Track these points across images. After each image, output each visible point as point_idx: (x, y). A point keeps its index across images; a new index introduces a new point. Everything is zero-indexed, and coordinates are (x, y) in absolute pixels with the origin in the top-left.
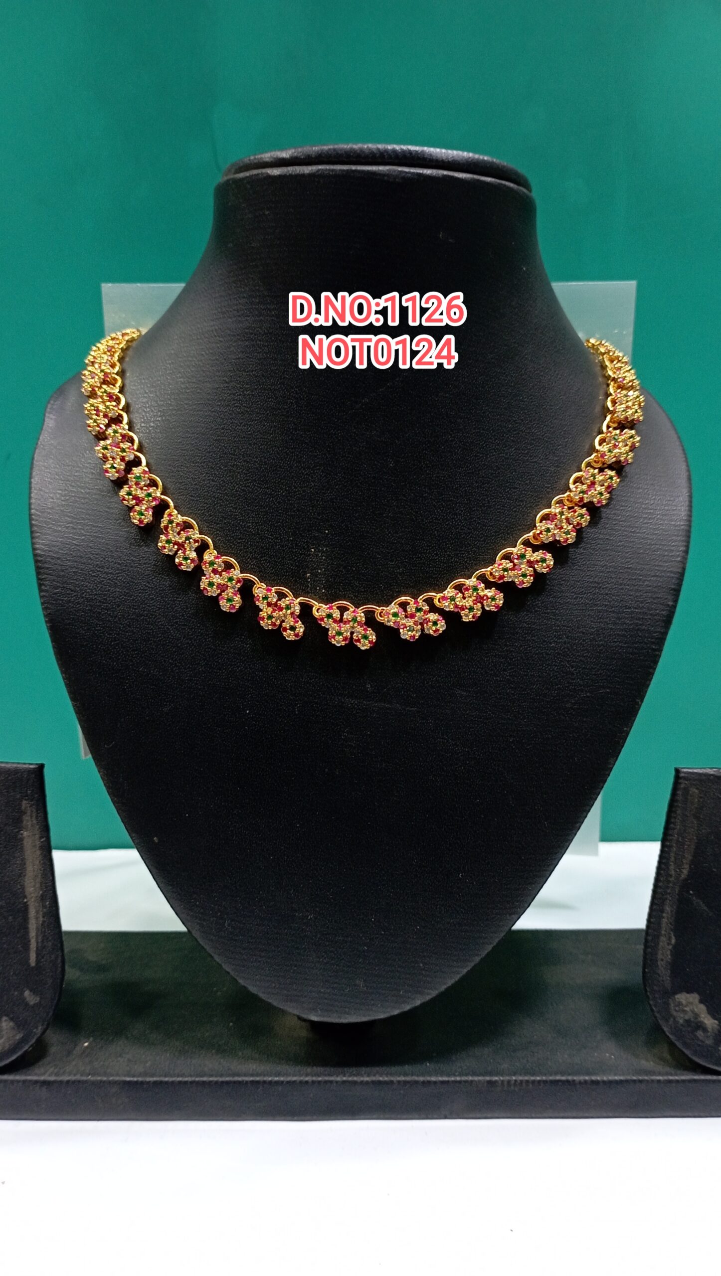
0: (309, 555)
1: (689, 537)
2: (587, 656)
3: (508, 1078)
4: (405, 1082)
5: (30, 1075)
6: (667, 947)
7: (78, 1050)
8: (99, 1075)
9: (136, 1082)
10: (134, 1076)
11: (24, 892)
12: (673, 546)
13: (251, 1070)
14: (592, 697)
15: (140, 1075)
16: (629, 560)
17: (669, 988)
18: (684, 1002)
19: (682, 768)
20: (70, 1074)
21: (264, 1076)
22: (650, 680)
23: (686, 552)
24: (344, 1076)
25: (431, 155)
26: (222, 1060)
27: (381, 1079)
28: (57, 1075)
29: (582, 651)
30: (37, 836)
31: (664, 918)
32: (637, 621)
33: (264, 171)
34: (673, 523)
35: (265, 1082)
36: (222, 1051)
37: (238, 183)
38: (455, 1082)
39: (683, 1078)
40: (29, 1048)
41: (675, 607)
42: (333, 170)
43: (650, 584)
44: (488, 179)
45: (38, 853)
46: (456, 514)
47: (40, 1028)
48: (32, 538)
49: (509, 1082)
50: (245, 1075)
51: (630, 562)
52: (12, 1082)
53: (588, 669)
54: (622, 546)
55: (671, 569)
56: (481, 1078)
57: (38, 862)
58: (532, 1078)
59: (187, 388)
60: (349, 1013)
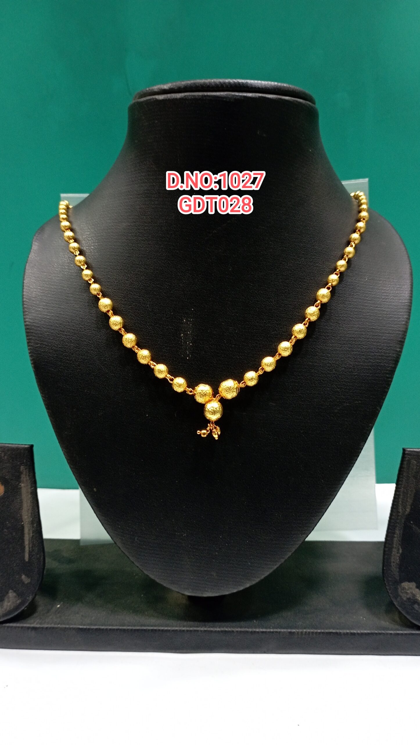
0: (183, 323)
1: (410, 309)
2: (347, 382)
3: (301, 630)
4: (241, 632)
5: (25, 623)
6: (397, 555)
7: (54, 609)
8: (64, 624)
9: (85, 629)
10: (84, 625)
11: (22, 519)
12: (400, 315)
13: (152, 623)
14: (350, 406)
15: (88, 625)
16: (373, 324)
17: (398, 578)
18: (407, 588)
19: (407, 448)
20: (48, 623)
21: (159, 627)
22: (386, 396)
23: (408, 319)
24: (206, 627)
25: (251, 85)
26: (136, 617)
27: (227, 629)
28: (41, 624)
29: (345, 378)
30: (29, 486)
31: (395, 537)
32: (378, 361)
33: (154, 97)
34: (400, 301)
35: (159, 630)
36: (136, 611)
37: (140, 105)
38: (270, 632)
39: (405, 632)
40: (25, 608)
41: (401, 352)
42: (193, 96)
43: (386, 338)
44: (287, 98)
45: (30, 496)
46: (269, 298)
47: (31, 595)
48: (24, 315)
49: (302, 633)
50: (148, 626)
51: (373, 325)
52: (15, 627)
53: (348, 389)
54: (369, 315)
55: (399, 329)
56: (285, 630)
57: (30, 502)
58: (315, 631)
59: (112, 226)
60: (207, 591)
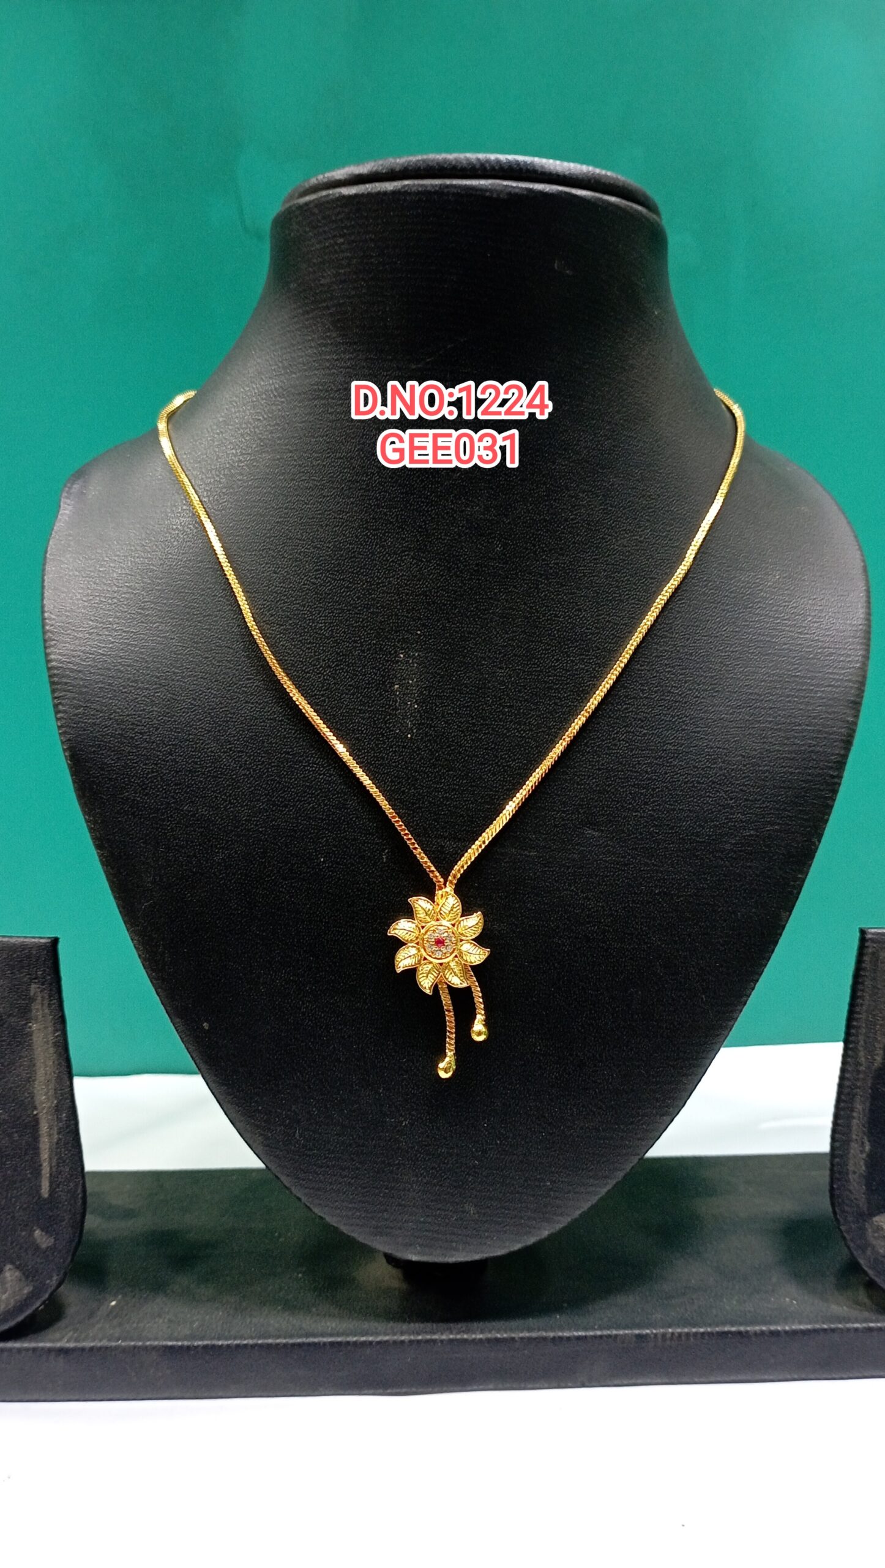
0: (398, 662)
1: (869, 639)
2: (749, 785)
3: (662, 1331)
4: (530, 1339)
5: (42, 1341)
6: (860, 1155)
7: (103, 1311)
8: (132, 1339)
9: (181, 1347)
10: (177, 1340)
11: (34, 1102)
12: (850, 649)
13: (329, 1329)
14: (758, 836)
15: (185, 1338)
16: (796, 666)
17: (865, 1209)
19: (869, 928)
20: (94, 1339)
21: (348, 1335)
22: (829, 814)
23: (866, 657)
24: (451, 1333)
25: (542, 167)
26: (291, 1319)
27: (499, 1336)
28: (76, 1340)
30: (50, 1029)
31: (853, 1118)
32: (810, 742)
33: (336, 191)
34: (848, 622)
35: (348, 1343)
36: (290, 1306)
37: (304, 209)
38: (595, 1337)
40: (41, 1306)
41: (855, 724)
42: (422, 186)
43: (824, 696)
44: (613, 199)
45: (52, 1050)
46: (580, 610)
47: (55, 1278)
48: (46, 648)
49: (664, 1335)
50: (322, 1335)
51: (797, 668)
52: (19, 1350)
53: (750, 801)
54: (788, 649)
55: (849, 677)
56: (627, 1332)
57: (51, 1063)
58: (694, 1330)
59: (240, 461)
60: (456, 1249)
